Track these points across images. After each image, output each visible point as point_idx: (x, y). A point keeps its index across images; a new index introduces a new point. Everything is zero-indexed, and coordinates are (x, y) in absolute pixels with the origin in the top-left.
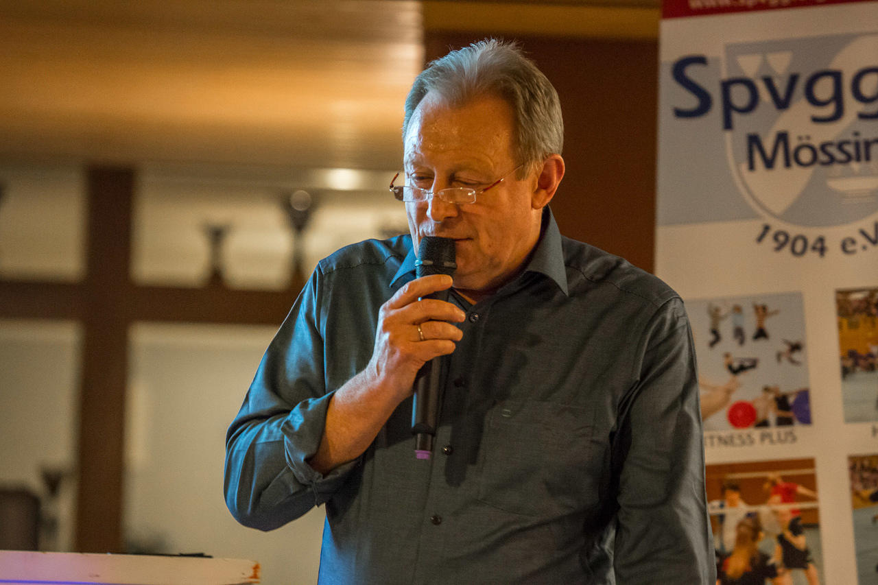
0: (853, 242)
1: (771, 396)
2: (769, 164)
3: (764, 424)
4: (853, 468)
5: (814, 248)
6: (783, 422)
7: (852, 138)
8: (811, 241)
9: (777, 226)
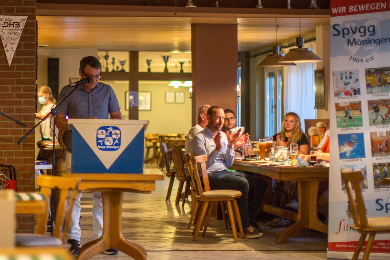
0: (368, 59)
1: (353, 89)
2: (352, 45)
3: (351, 95)
4: (368, 103)
5: (361, 61)
6: (355, 94)
7: (368, 39)
8: (360, 60)
9: (353, 56)
